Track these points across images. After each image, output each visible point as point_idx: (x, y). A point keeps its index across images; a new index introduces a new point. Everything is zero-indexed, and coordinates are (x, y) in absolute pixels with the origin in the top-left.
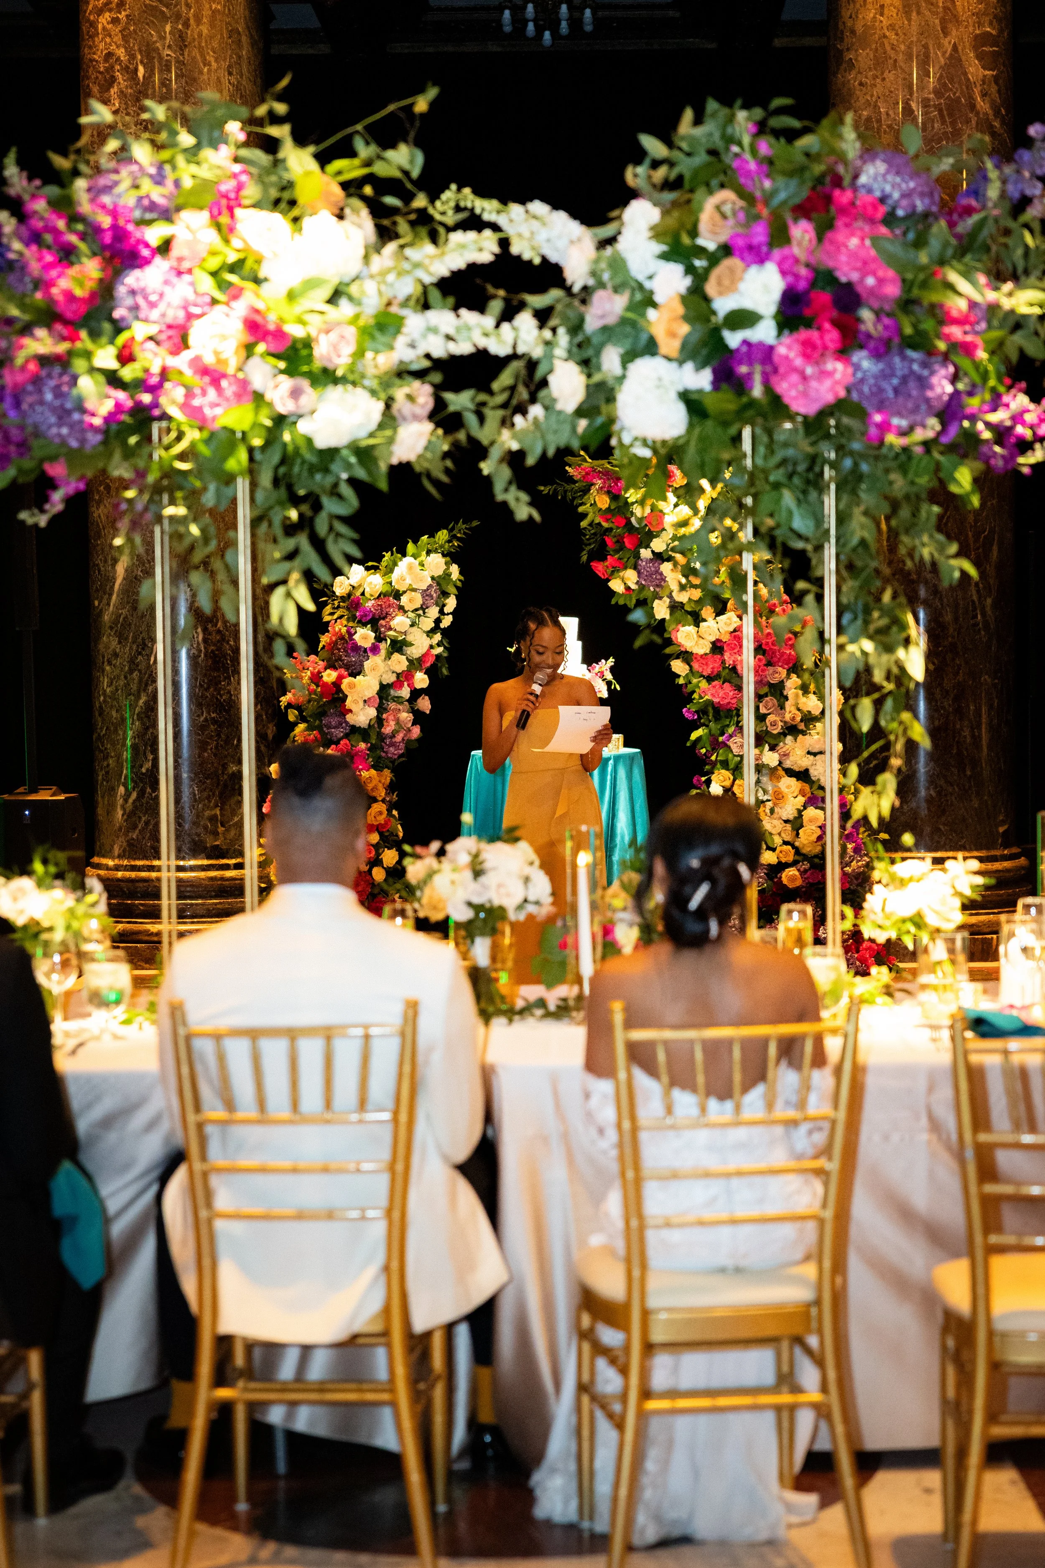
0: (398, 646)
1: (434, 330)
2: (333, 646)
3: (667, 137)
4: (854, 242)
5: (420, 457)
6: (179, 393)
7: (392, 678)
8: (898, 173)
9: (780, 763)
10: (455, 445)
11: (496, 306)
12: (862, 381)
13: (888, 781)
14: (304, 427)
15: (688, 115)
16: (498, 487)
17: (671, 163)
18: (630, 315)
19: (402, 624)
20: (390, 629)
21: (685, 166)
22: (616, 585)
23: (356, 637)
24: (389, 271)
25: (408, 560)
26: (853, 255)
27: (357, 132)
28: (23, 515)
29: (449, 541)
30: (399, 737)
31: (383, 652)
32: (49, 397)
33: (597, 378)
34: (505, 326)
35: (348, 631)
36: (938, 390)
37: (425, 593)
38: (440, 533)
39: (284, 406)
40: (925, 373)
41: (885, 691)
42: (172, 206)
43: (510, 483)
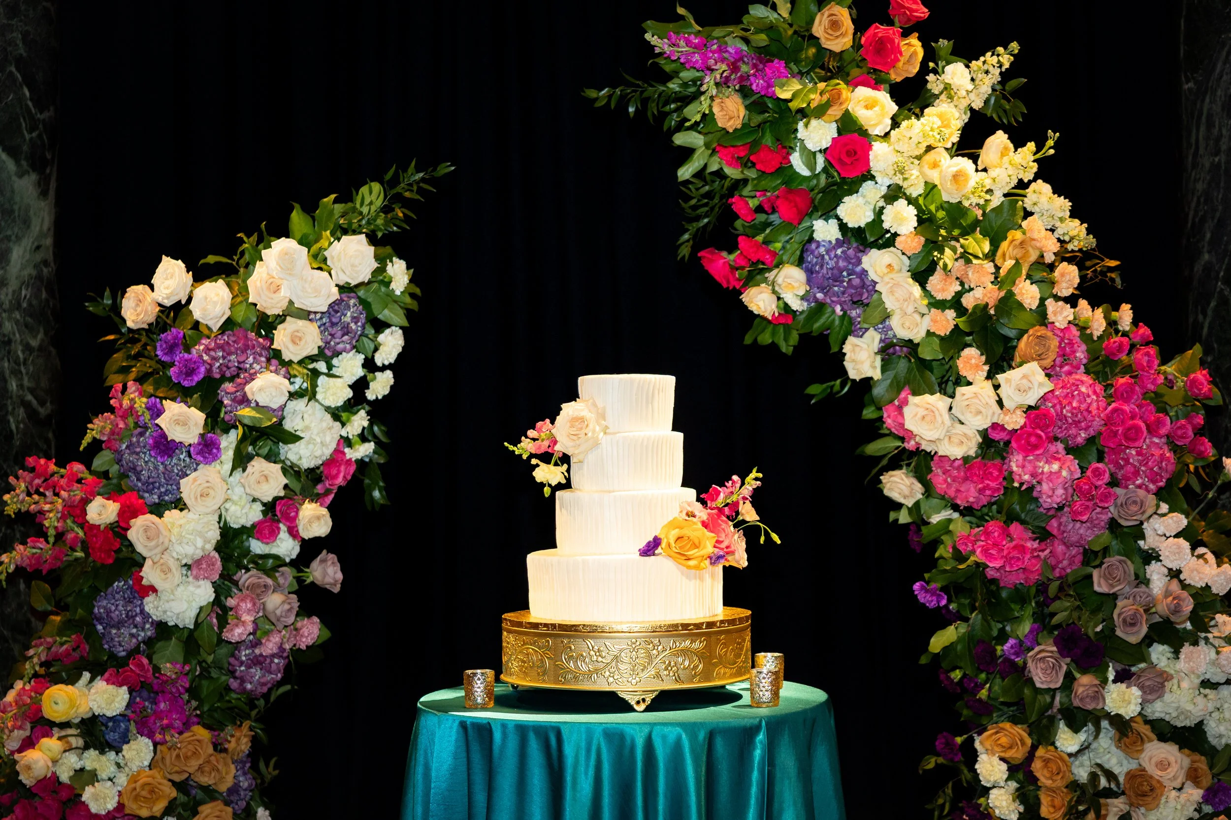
7: (250, 515)
9: (1143, 709)
19: (273, 391)
20: (244, 401)
22: (758, 300)
23: (164, 423)
25: (286, 246)
29: (386, 209)
30: (268, 646)
31: (228, 455)
35: (146, 409)
37: (329, 321)
38: (364, 190)
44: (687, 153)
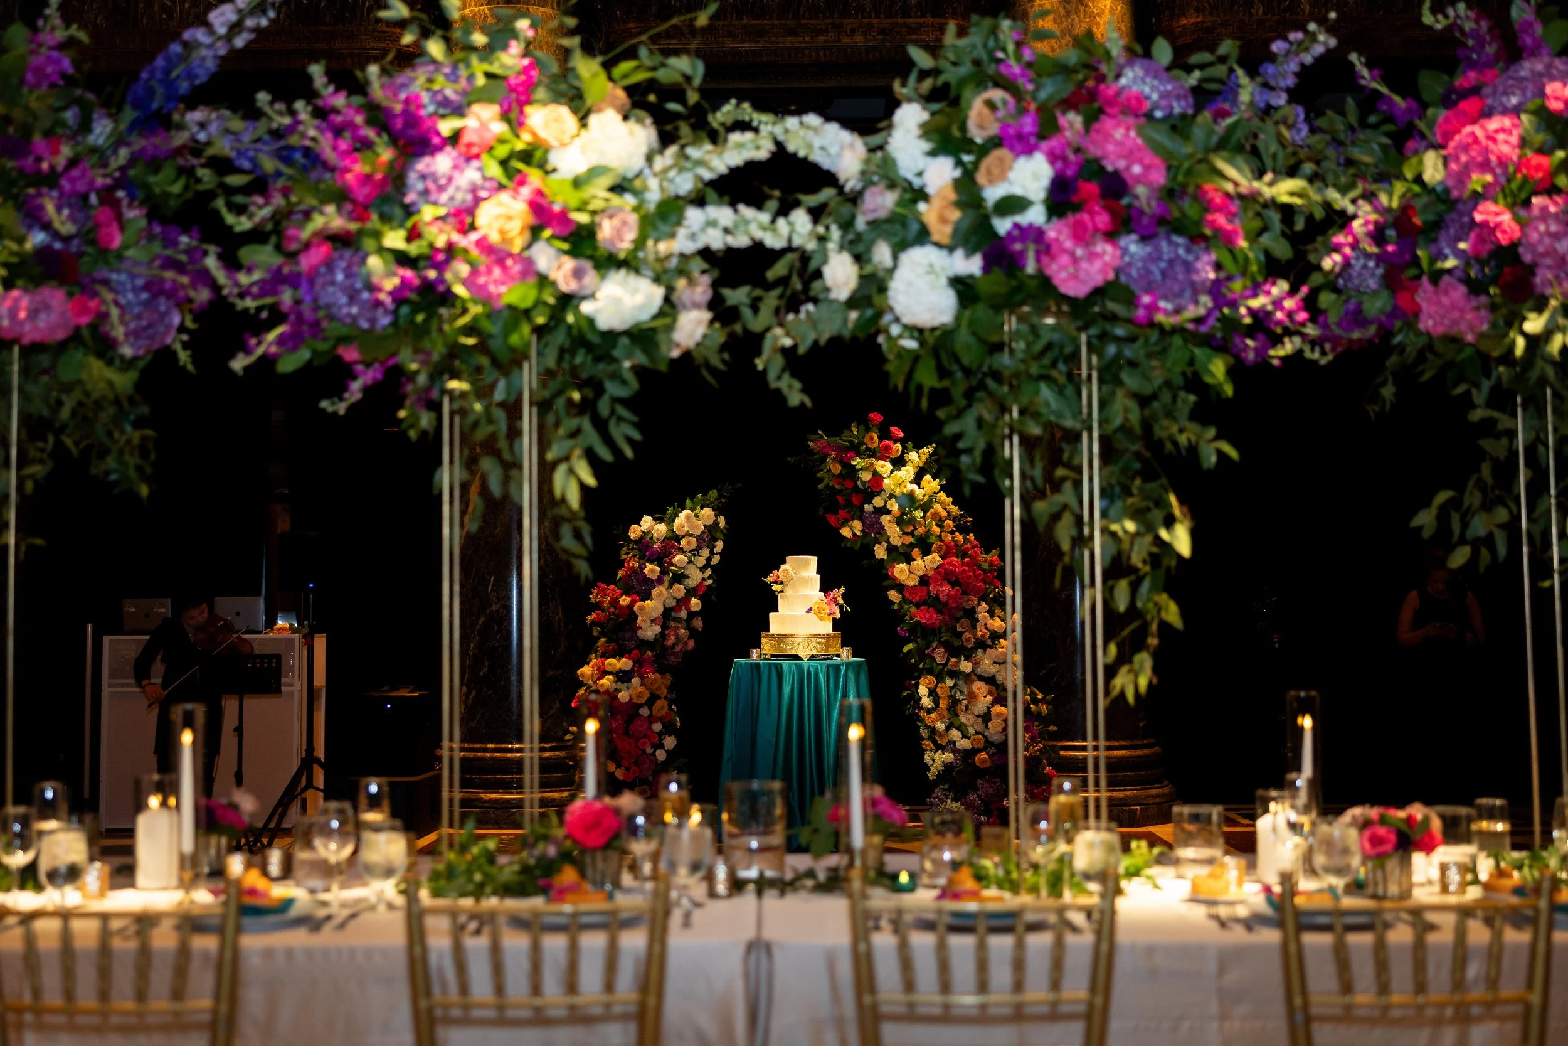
0: (679, 578)
1: (712, 223)
2: (627, 576)
3: (934, 48)
4: (1119, 134)
5: (698, 345)
6: (464, 269)
7: (673, 603)
8: (1156, 77)
9: (973, 670)
10: (732, 336)
11: (773, 205)
12: (1130, 264)
13: (1144, 661)
14: (586, 308)
15: (952, 27)
16: (772, 375)
17: (935, 72)
18: (899, 210)
19: (681, 560)
20: (672, 565)
21: (951, 75)
22: (846, 532)
23: (646, 571)
24: (670, 168)
25: (686, 512)
26: (1119, 144)
27: (642, 42)
28: (324, 404)
29: (718, 499)
30: (678, 649)
31: (666, 583)
32: (340, 277)
33: (868, 269)
34: (781, 222)
35: (640, 566)
36: (1203, 275)
37: (699, 538)
38: (711, 492)
39: (567, 285)
40: (1190, 258)
41: (1141, 573)
42: (465, 101)
43: (783, 370)
44: (822, 480)
